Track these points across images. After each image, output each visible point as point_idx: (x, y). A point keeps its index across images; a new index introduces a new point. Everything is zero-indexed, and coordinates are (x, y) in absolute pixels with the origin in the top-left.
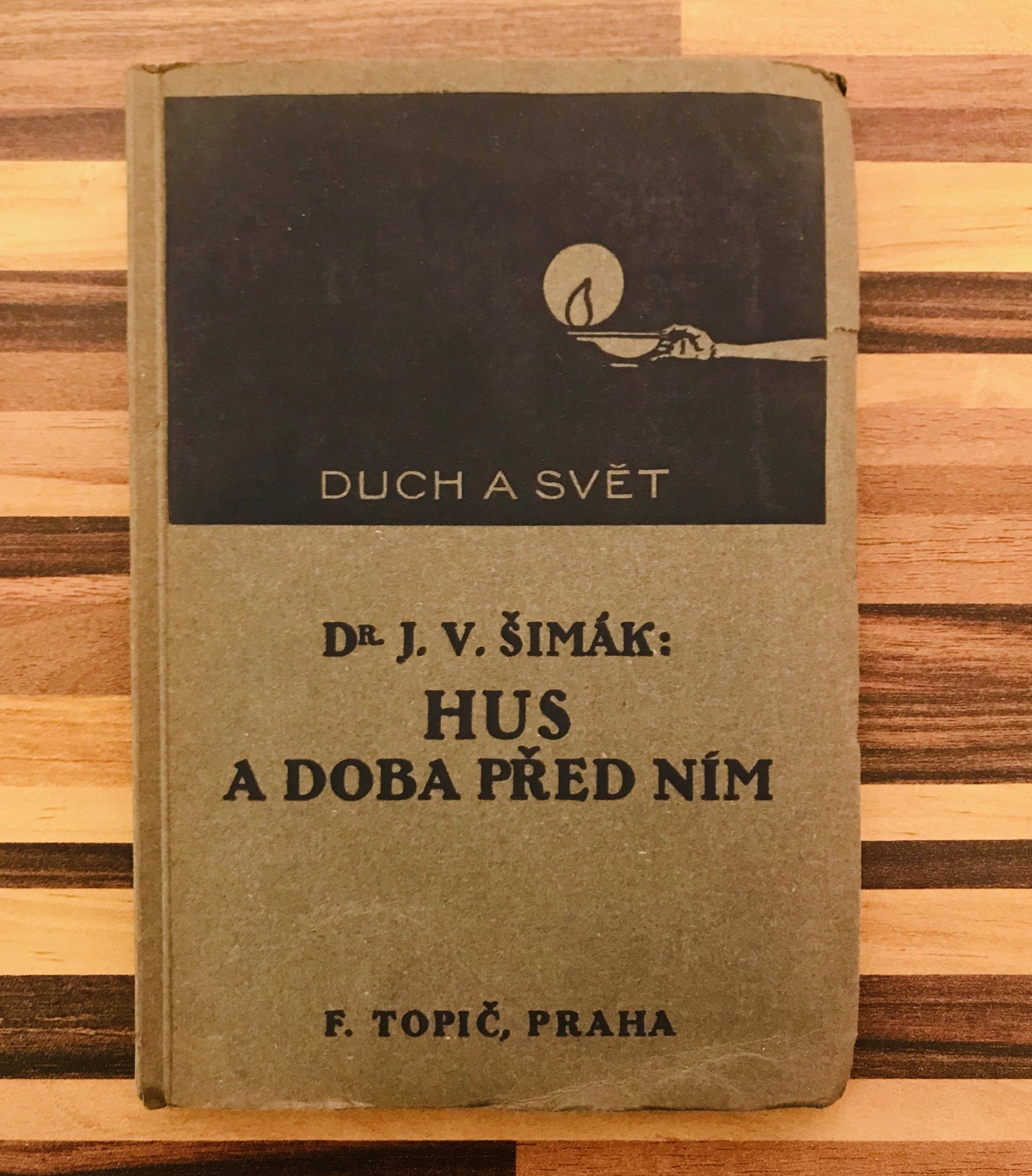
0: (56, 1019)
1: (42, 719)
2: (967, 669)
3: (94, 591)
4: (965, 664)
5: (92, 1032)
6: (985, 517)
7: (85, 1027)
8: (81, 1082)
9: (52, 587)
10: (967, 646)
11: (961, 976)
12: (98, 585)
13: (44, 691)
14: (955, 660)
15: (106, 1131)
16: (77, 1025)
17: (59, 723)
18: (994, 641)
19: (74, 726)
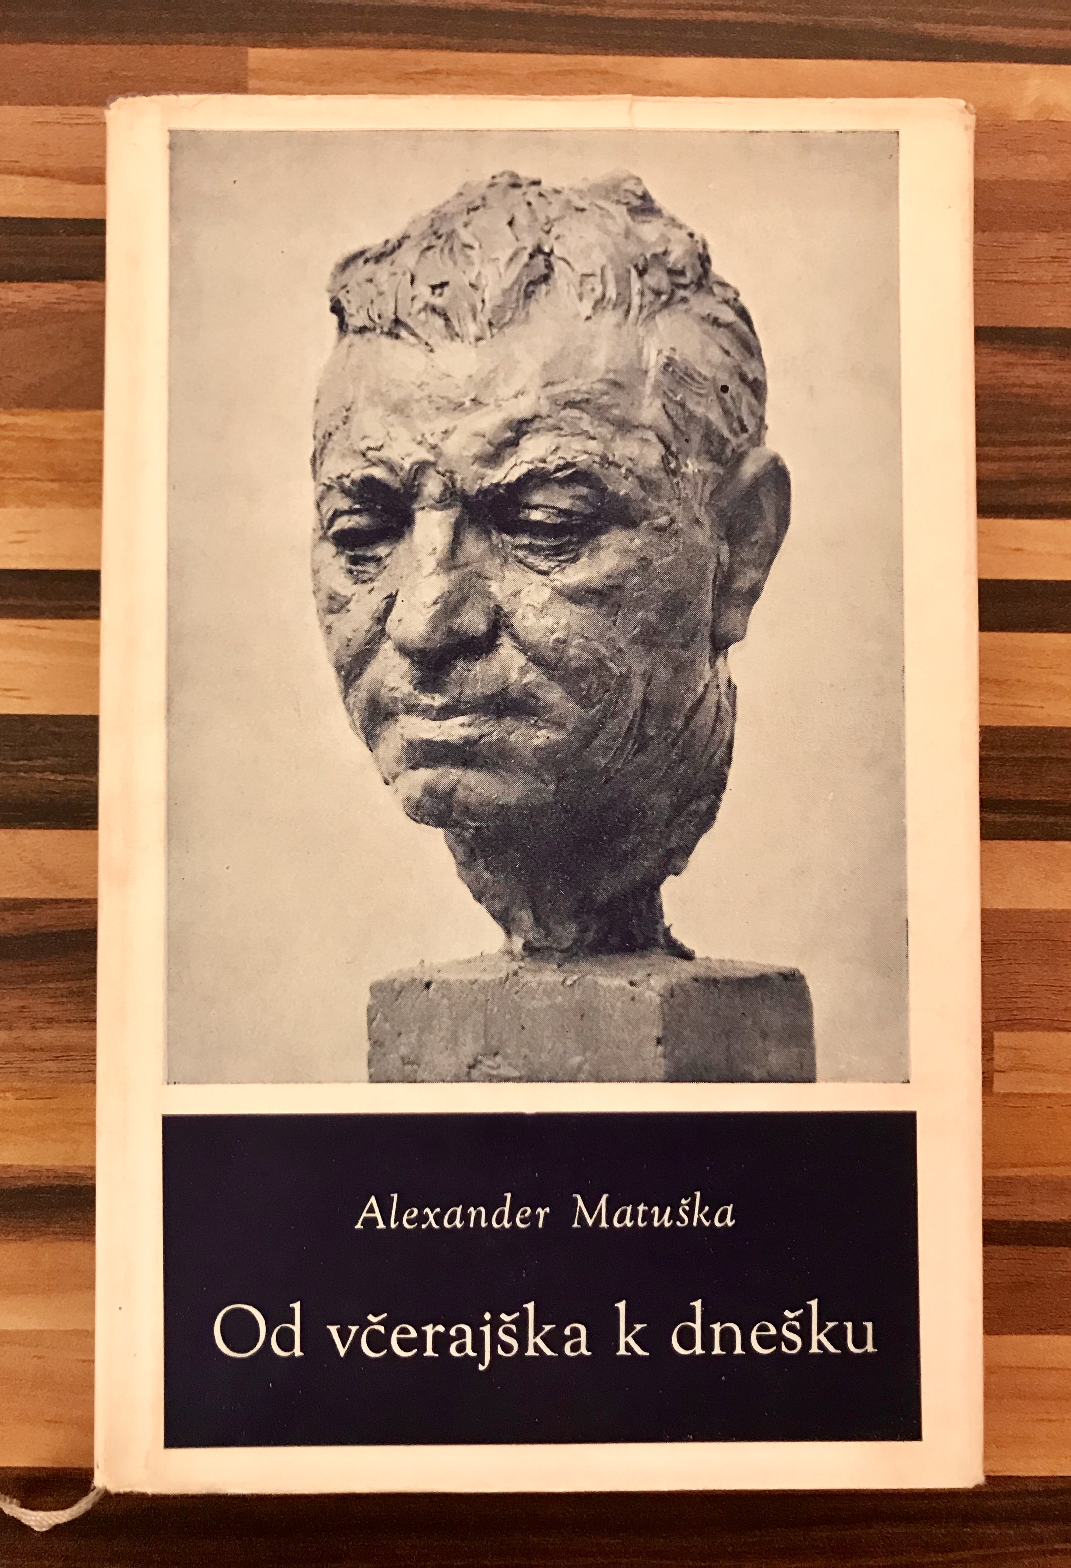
0: (21, 763)
1: (17, 434)
2: (1018, 395)
3: (79, 299)
4: (1015, 390)
5: (61, 778)
6: (1037, 236)
7: (53, 772)
8: (47, 832)
9: (33, 293)
10: (1019, 371)
11: (1014, 728)
12: (83, 291)
13: (19, 406)
14: (1006, 386)
15: (75, 887)
16: (44, 770)
17: (36, 439)
18: (1047, 367)
19: (50, 443)
